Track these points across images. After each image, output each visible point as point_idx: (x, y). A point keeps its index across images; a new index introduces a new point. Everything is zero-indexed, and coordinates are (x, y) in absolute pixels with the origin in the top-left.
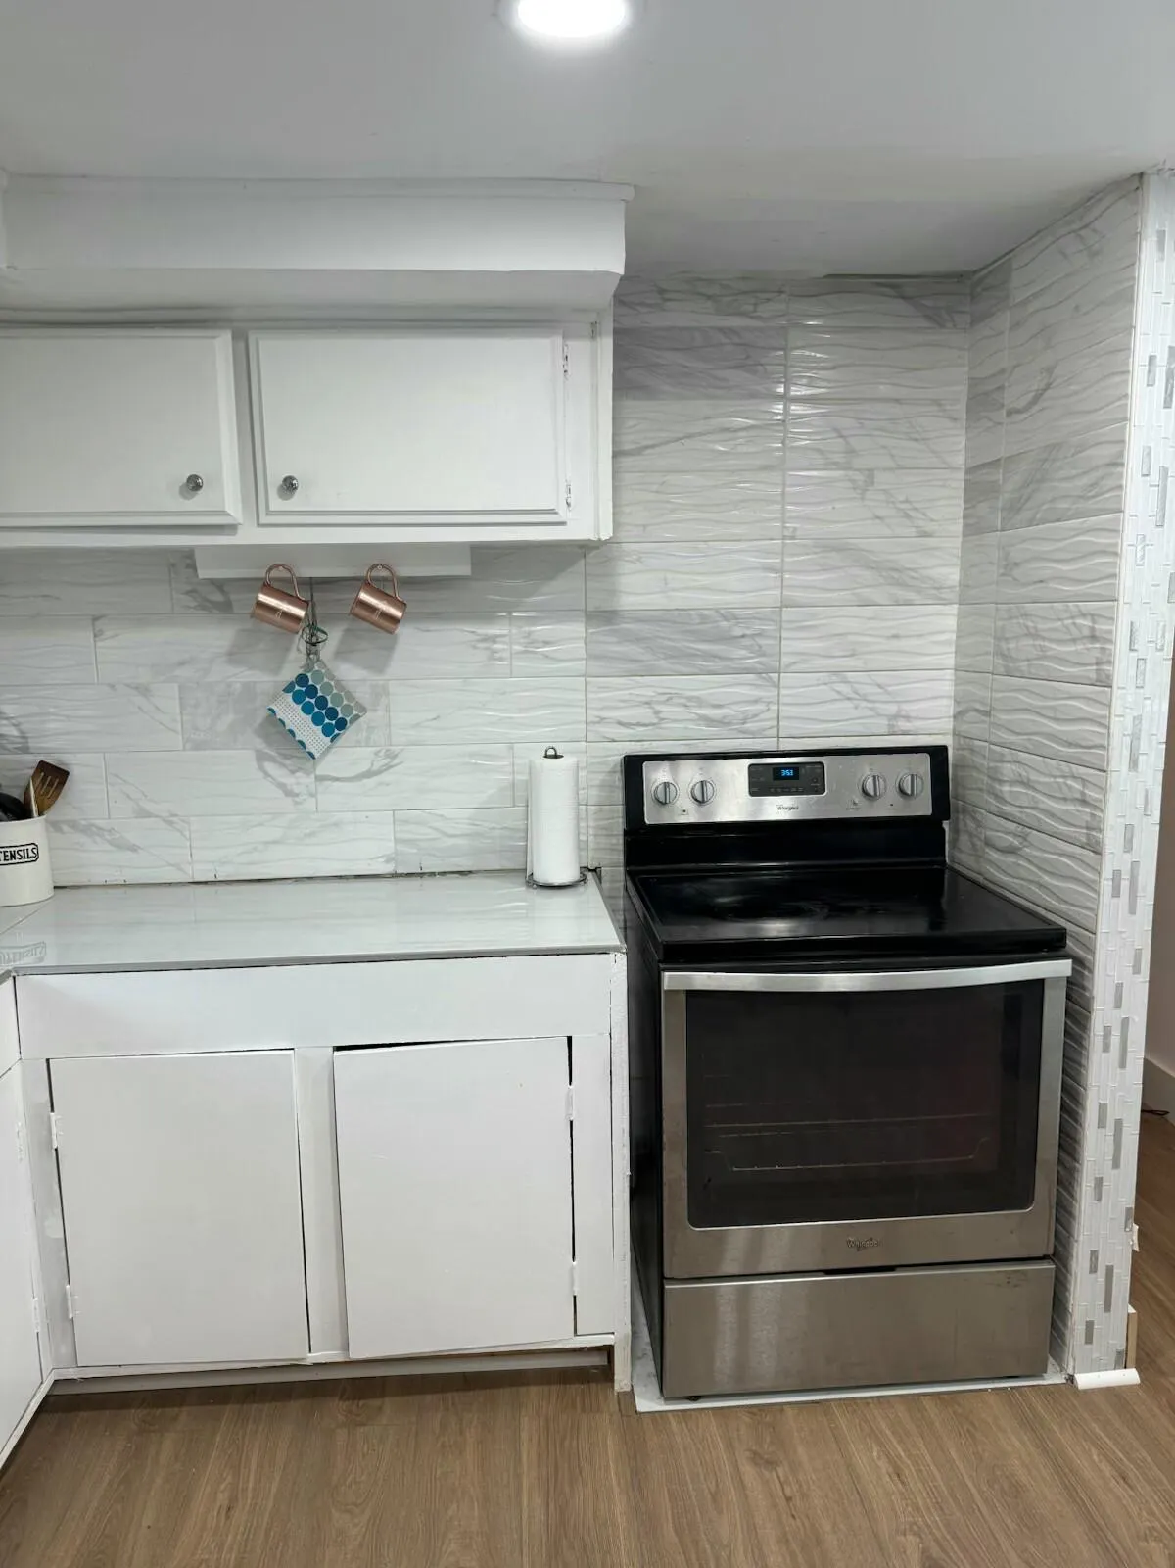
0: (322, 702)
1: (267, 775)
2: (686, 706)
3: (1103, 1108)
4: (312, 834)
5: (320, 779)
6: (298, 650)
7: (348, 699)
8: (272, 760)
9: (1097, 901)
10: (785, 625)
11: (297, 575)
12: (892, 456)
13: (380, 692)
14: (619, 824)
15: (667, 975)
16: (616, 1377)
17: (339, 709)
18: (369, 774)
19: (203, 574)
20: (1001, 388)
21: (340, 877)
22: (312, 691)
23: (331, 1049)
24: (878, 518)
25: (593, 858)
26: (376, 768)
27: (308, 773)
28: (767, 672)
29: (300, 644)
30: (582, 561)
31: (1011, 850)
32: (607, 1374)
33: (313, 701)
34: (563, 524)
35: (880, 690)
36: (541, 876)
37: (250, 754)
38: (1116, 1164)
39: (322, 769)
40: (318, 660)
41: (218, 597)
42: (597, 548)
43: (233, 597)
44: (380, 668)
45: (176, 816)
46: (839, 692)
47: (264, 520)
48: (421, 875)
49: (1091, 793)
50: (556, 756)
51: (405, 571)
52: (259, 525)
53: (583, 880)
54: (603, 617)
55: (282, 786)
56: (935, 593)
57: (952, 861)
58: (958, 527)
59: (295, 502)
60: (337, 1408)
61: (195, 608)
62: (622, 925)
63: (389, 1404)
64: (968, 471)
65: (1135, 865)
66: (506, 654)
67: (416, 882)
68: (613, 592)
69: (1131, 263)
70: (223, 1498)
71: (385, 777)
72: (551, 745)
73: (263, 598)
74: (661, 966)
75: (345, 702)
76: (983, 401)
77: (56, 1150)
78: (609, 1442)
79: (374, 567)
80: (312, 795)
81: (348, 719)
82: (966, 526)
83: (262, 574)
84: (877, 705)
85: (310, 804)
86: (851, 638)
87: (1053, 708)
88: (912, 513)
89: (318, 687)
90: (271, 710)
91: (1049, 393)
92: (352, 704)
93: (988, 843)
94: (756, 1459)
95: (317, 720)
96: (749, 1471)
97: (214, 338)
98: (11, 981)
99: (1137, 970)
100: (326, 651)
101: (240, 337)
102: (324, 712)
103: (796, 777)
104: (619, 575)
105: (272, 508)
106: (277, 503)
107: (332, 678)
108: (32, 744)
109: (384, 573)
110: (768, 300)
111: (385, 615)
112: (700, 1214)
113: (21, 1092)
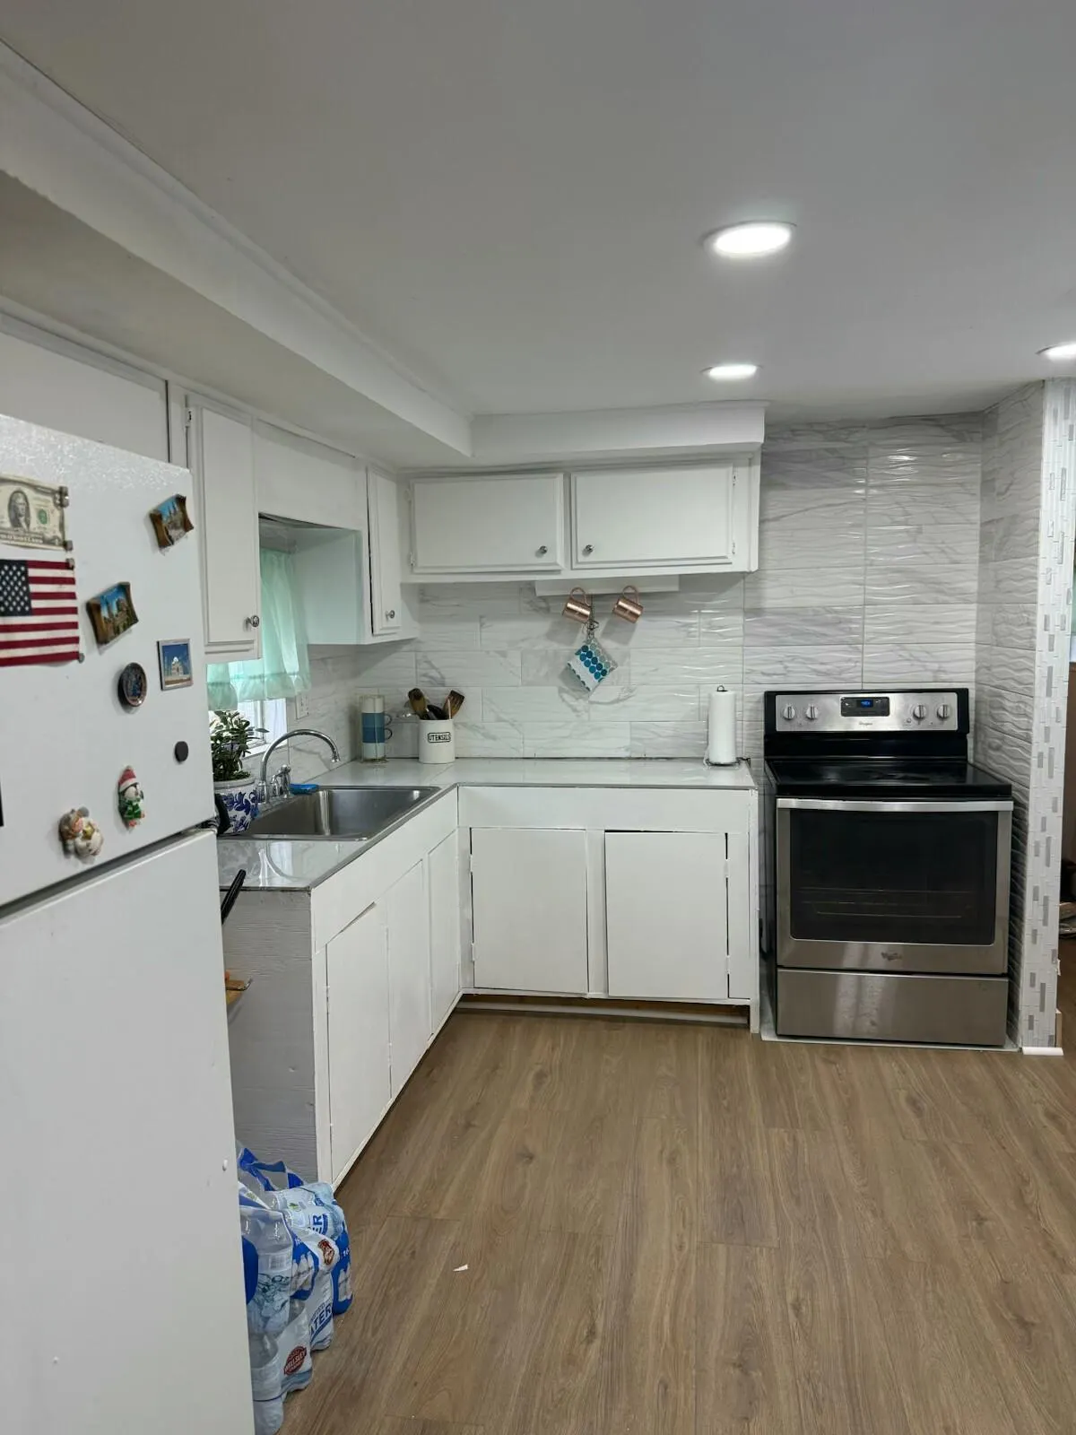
0: (595, 660)
1: (563, 700)
2: (804, 663)
3: (1036, 890)
4: (587, 733)
5: (592, 703)
6: (583, 632)
7: (608, 659)
8: (567, 692)
9: (1029, 769)
10: (867, 616)
11: (587, 593)
12: (933, 517)
13: (627, 655)
14: (762, 732)
15: (780, 800)
16: (751, 1026)
17: (603, 664)
18: (618, 701)
19: (539, 593)
20: (993, 480)
21: (599, 758)
22: (590, 654)
23: (603, 832)
24: (925, 553)
25: (746, 753)
26: (621, 698)
27: (585, 699)
28: (857, 644)
29: (584, 629)
30: (742, 581)
31: (998, 748)
33: (590, 660)
34: (731, 563)
35: (926, 655)
36: (714, 760)
37: (555, 689)
38: (1045, 923)
39: (593, 697)
40: (594, 637)
41: (543, 605)
42: (751, 574)
43: (551, 604)
44: (626, 642)
45: (516, 721)
46: (900, 656)
47: (574, 567)
48: (645, 758)
49: (1028, 710)
50: (724, 691)
51: (641, 590)
52: (572, 569)
53: (739, 763)
54: (754, 612)
55: (570, 706)
56: (963, 597)
57: (975, 760)
58: (977, 558)
59: (592, 557)
61: (532, 611)
62: (762, 793)
64: (983, 524)
65: (1051, 749)
66: (697, 634)
67: (641, 763)
68: (760, 598)
69: (1040, 426)
71: (626, 703)
72: (721, 684)
73: (570, 605)
74: (778, 796)
75: (606, 661)
76: (987, 484)
77: (471, 873)
78: (747, 1048)
79: (627, 587)
80: (587, 712)
81: (608, 670)
82: (980, 557)
83: (567, 593)
84: (927, 664)
85: (585, 716)
86: (910, 624)
87: (1014, 664)
88: (947, 550)
89: (593, 652)
90: (569, 664)
91: (1012, 487)
92: (611, 662)
93: (990, 747)
95: (592, 670)
96: (821, 1066)
97: (555, 477)
98: (456, 788)
99: (1055, 810)
100: (598, 633)
101: (568, 476)
102: (596, 666)
103: (871, 705)
104: (764, 588)
105: (579, 561)
106: (581, 558)
107: (600, 647)
108: (447, 681)
109: (630, 591)
110: (857, 432)
111: (632, 613)
112: (798, 932)
113: (457, 842)
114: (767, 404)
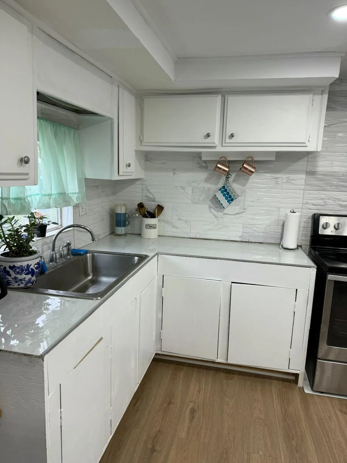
0: (228, 193)
1: (211, 212)
2: (335, 201)
4: (220, 228)
5: (224, 214)
6: (223, 180)
7: (234, 193)
8: (213, 208)
11: (227, 159)
13: (243, 192)
14: (309, 233)
15: (329, 275)
16: (299, 383)
17: (232, 196)
18: (238, 214)
19: (203, 159)
21: (226, 240)
22: (226, 190)
23: (231, 283)
25: (301, 243)
26: (239, 212)
27: (221, 212)
29: (224, 178)
30: (307, 157)
32: (296, 381)
33: (226, 193)
34: (306, 146)
36: (285, 246)
37: (208, 206)
39: (226, 211)
40: (228, 182)
41: (205, 165)
42: (312, 153)
43: (208, 165)
44: (244, 185)
45: (187, 221)
47: (224, 145)
48: (249, 242)
50: (293, 212)
51: (256, 159)
52: (222, 146)
53: (298, 248)
54: (311, 173)
55: (214, 215)
59: (233, 140)
61: (199, 167)
66: (281, 183)
67: (247, 244)
68: (316, 166)
71: (241, 215)
72: (292, 209)
73: (219, 165)
74: (327, 273)
75: (234, 194)
77: (163, 297)
79: (248, 157)
80: (222, 218)
81: (234, 199)
83: (218, 159)
85: (221, 220)
89: (228, 189)
90: (215, 195)
92: (236, 195)
95: (226, 198)
96: (340, 415)
97: (217, 97)
98: (157, 255)
100: (231, 180)
101: (224, 97)
102: (228, 196)
104: (318, 161)
105: (226, 142)
106: (228, 140)
107: (231, 187)
108: (156, 200)
109: (250, 159)
111: (250, 171)
112: (330, 343)
113: (157, 282)
114: (343, 54)
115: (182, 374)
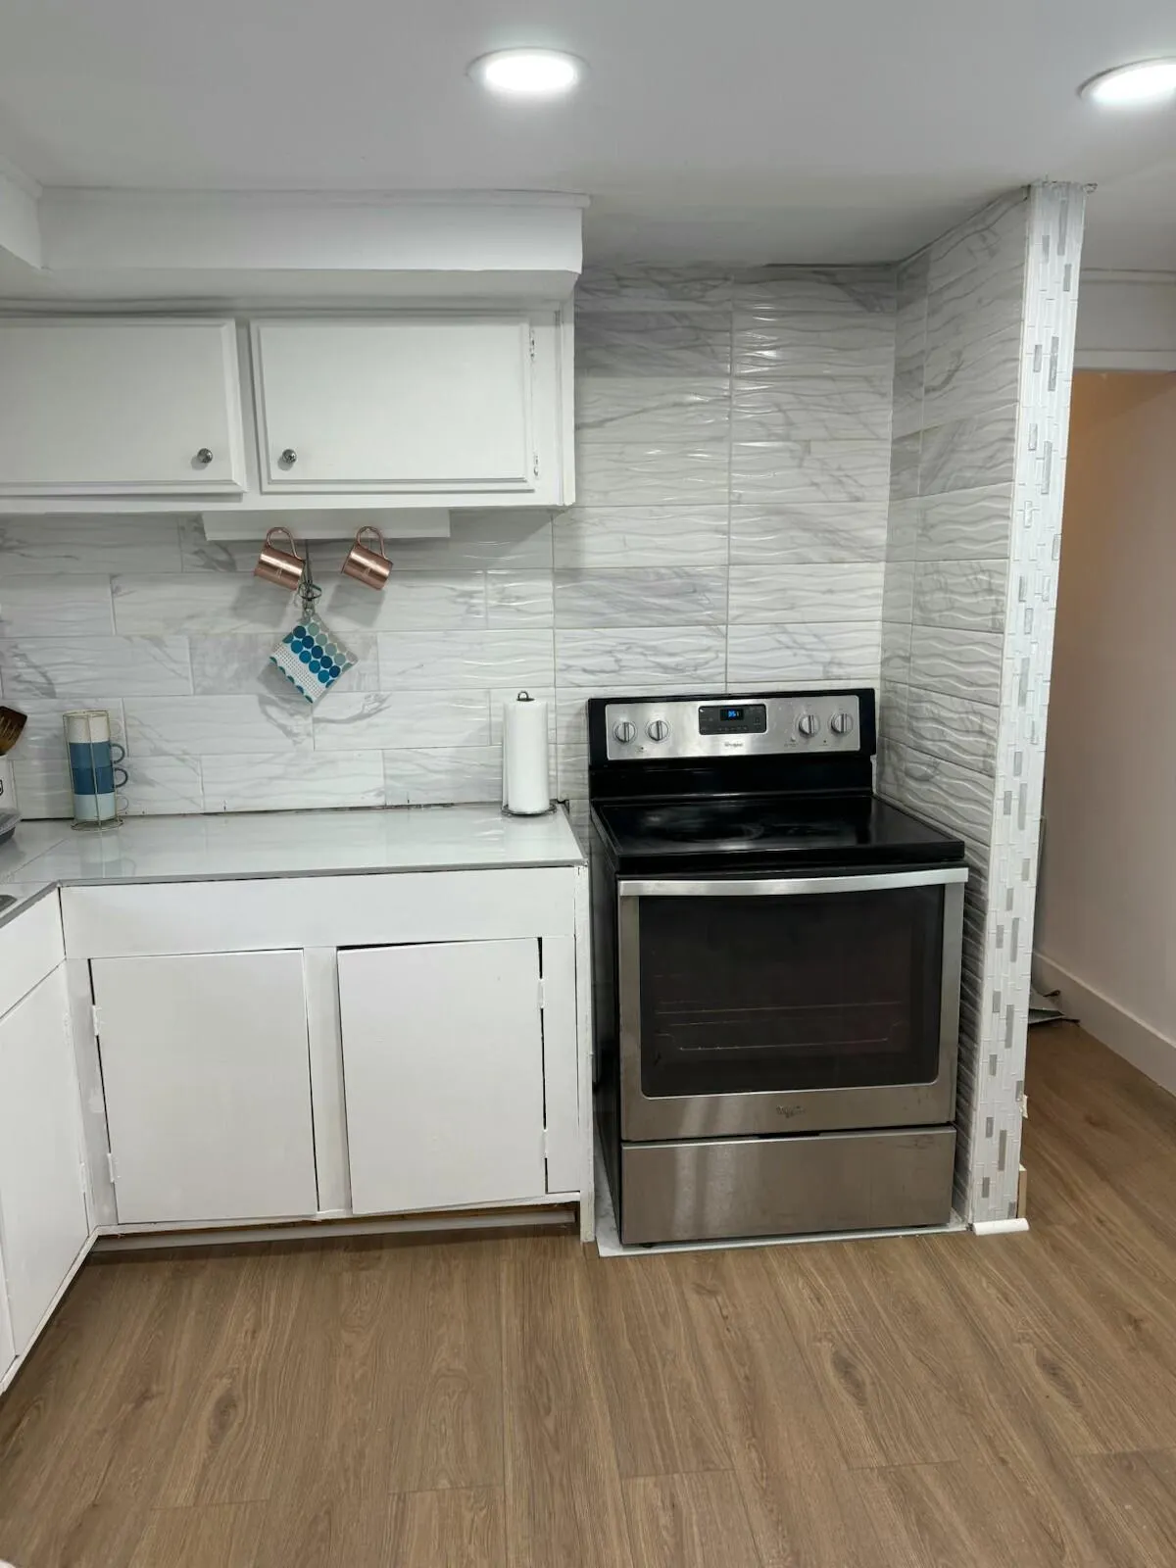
0: (318, 652)
1: (269, 717)
2: (645, 655)
3: (997, 996)
4: (312, 770)
5: (317, 721)
6: (296, 605)
7: (340, 650)
8: (272, 703)
9: (990, 818)
10: (731, 581)
11: (295, 537)
12: (826, 427)
13: (370, 643)
14: (585, 760)
15: (622, 883)
16: (582, 1230)
17: (333, 658)
18: (361, 717)
19: (210, 536)
20: (920, 368)
21: (336, 809)
22: (308, 642)
23: (335, 949)
24: (814, 484)
25: (563, 792)
26: (365, 712)
27: (305, 716)
28: (718, 625)
29: (297, 599)
30: (550, 524)
31: (925, 779)
32: (575, 1228)
33: (310, 650)
34: (531, 491)
35: (815, 640)
36: (516, 806)
37: (254, 699)
38: (1008, 1043)
39: (319, 712)
40: (314, 613)
41: (223, 557)
42: (563, 512)
43: (237, 557)
44: (368, 620)
45: (187, 754)
46: (779, 642)
47: (266, 488)
48: (409, 807)
49: (988, 726)
50: (528, 699)
51: (391, 533)
52: (262, 493)
53: (553, 809)
54: (569, 574)
55: (282, 727)
56: (865, 552)
57: (879, 790)
58: (886, 492)
59: (296, 472)
60: (342, 1258)
61: (203, 567)
62: (587, 850)
63: (387, 1254)
64: (894, 442)
65: (1023, 787)
67: (402, 814)
68: (577, 552)
69: (1021, 265)
70: (248, 1325)
71: (374, 720)
72: (524, 690)
73: (265, 558)
74: (618, 876)
75: (338, 652)
76: (907, 377)
77: (97, 1037)
78: (576, 1278)
79: (363, 530)
80: (309, 735)
81: (341, 667)
82: (892, 491)
83: (263, 536)
84: (814, 653)
85: (308, 743)
86: (790, 593)
87: (959, 653)
88: (844, 479)
89: (314, 638)
90: (273, 659)
91: (958, 375)
92: (345, 654)
93: (908, 774)
94: (700, 1289)
95: (314, 668)
96: (694, 1300)
97: (219, 326)
98: (56, 890)
99: (1025, 877)
100: (321, 604)
101: (243, 325)
102: (319, 660)
103: (741, 717)
104: (583, 536)
105: (273, 478)
106: (277, 473)
107: (327, 630)
108: (58, 689)
109: (372, 535)
110: (715, 287)
111: (373, 573)
112: (652, 1087)
115: (197, 1287)
